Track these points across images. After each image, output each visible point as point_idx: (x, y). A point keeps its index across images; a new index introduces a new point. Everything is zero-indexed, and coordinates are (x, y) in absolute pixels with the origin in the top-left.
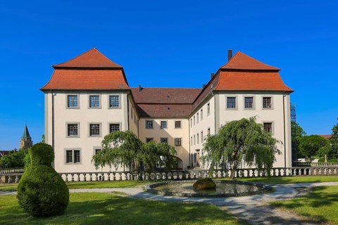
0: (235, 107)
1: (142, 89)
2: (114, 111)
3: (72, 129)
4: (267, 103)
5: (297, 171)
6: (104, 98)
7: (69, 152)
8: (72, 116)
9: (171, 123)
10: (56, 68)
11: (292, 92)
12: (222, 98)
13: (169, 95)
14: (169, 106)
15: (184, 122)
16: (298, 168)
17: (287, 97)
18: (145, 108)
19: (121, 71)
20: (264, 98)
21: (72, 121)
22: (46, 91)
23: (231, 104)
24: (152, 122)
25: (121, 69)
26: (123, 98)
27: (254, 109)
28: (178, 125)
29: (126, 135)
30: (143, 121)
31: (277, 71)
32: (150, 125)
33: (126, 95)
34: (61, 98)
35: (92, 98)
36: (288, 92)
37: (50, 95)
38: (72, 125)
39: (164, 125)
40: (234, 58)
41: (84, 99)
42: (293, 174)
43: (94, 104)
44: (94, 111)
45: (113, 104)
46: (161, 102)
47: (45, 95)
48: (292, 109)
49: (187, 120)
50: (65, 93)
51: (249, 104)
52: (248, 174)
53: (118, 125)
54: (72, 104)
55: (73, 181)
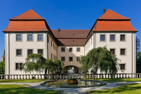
0: (105, 40)
1: (60, 30)
2: (40, 43)
3: (19, 52)
4: (123, 38)
5: (139, 75)
6: (35, 36)
7: (17, 64)
8: (19, 45)
9: (74, 49)
10: (11, 20)
11: (137, 32)
12: (98, 35)
13: (74, 34)
14: (74, 40)
15: (82, 48)
16: (139, 74)
17: (134, 35)
18: (61, 41)
19: (44, 21)
20: (121, 35)
21: (19, 48)
22: (6, 32)
23: (103, 38)
24: (64, 48)
25: (44, 20)
26: (45, 35)
27: (116, 41)
28: (78, 50)
29: (37, 55)
30: (60, 48)
31: (129, 20)
32: (63, 50)
33: (46, 34)
34: (13, 36)
35: (29, 36)
36: (135, 32)
37: (7, 35)
38: (19, 50)
39: (71, 50)
40: (106, 13)
41: (25, 36)
42: (136, 77)
43: (29, 39)
44: (30, 42)
45: (40, 39)
46: (69, 38)
47: (5, 34)
48: (137, 41)
49: (83, 47)
50: (15, 33)
51: (112, 38)
52: (106, 76)
53: (42, 50)
54: (18, 39)
55: (14, 79)
